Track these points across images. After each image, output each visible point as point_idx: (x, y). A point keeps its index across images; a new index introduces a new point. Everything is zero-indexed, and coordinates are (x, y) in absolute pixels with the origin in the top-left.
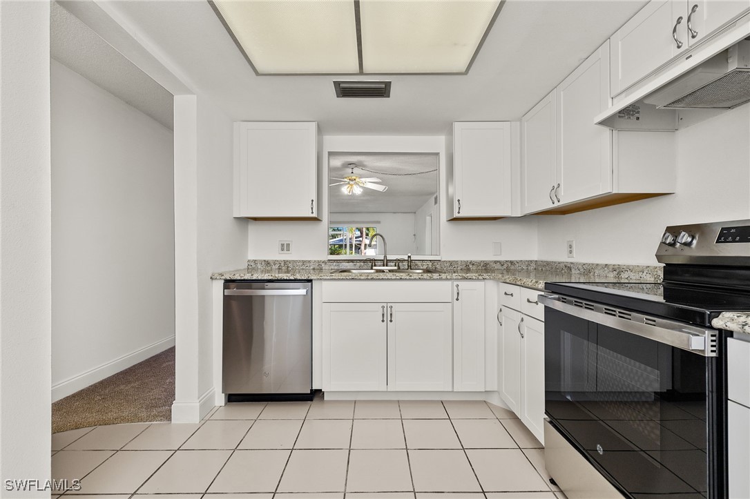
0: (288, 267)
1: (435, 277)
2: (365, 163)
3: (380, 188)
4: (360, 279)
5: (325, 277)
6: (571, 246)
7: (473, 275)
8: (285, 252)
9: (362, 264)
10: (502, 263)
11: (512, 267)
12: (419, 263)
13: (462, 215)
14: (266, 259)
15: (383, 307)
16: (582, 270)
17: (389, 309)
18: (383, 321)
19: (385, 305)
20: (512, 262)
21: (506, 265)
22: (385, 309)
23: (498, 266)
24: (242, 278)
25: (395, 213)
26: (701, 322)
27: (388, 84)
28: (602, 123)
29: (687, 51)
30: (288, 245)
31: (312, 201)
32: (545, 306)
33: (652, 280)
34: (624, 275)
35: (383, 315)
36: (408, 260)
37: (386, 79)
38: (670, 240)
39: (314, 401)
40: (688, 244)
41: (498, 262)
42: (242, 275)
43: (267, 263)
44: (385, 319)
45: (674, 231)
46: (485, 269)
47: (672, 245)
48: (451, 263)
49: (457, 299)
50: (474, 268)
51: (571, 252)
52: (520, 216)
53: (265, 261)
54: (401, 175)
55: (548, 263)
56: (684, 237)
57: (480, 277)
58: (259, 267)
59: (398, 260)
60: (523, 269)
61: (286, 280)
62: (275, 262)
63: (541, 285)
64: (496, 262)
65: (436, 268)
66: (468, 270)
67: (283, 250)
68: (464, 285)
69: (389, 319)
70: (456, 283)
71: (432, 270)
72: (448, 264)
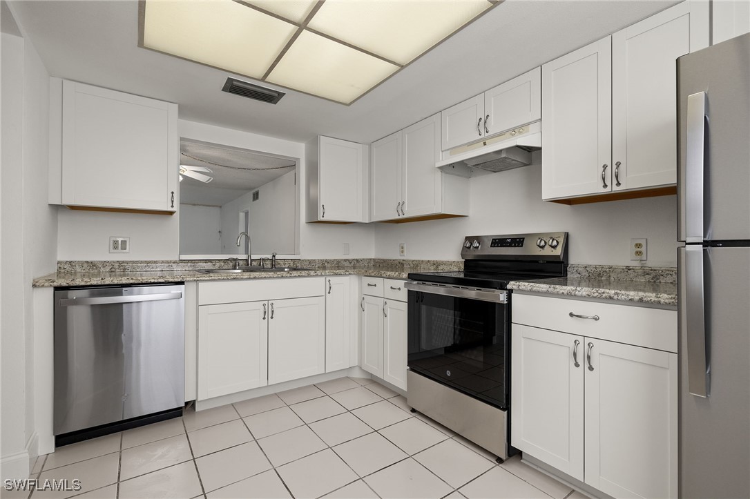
0: (125, 269)
1: (312, 274)
2: (188, 148)
3: (203, 178)
4: (242, 279)
5: (203, 278)
6: (402, 248)
7: (342, 271)
8: (120, 250)
9: (223, 264)
10: (350, 261)
11: (358, 265)
12: (281, 262)
13: (326, 219)
14: (89, 259)
15: (264, 305)
16: (412, 265)
17: (270, 306)
18: (264, 318)
19: (266, 303)
20: (357, 260)
21: (353, 263)
22: (266, 306)
23: (347, 264)
24: (89, 284)
25: (194, 205)
26: (502, 287)
27: (281, 95)
28: (439, 168)
29: (483, 139)
30: (124, 243)
31: (173, 193)
32: (409, 290)
33: (457, 270)
34: (440, 268)
35: (265, 312)
36: (272, 260)
37: (282, 90)
38: (468, 245)
39: (183, 416)
40: (477, 247)
41: (347, 260)
42: (86, 280)
43: (92, 265)
44: (266, 317)
45: (470, 239)
46: (338, 267)
47: (469, 248)
48: (310, 262)
49: (329, 293)
50: (329, 265)
51: (403, 252)
52: (367, 222)
53: (87, 262)
54: (233, 168)
55: (385, 261)
56: (476, 244)
57: (347, 273)
58: (79, 270)
59: (263, 259)
60: (365, 266)
61: (154, 283)
62: (104, 264)
63: (405, 275)
64: (345, 260)
65: (297, 266)
66: (324, 268)
67: (115, 248)
68: (334, 280)
69: (270, 316)
70: (328, 279)
71: (298, 268)
72: (308, 263)
